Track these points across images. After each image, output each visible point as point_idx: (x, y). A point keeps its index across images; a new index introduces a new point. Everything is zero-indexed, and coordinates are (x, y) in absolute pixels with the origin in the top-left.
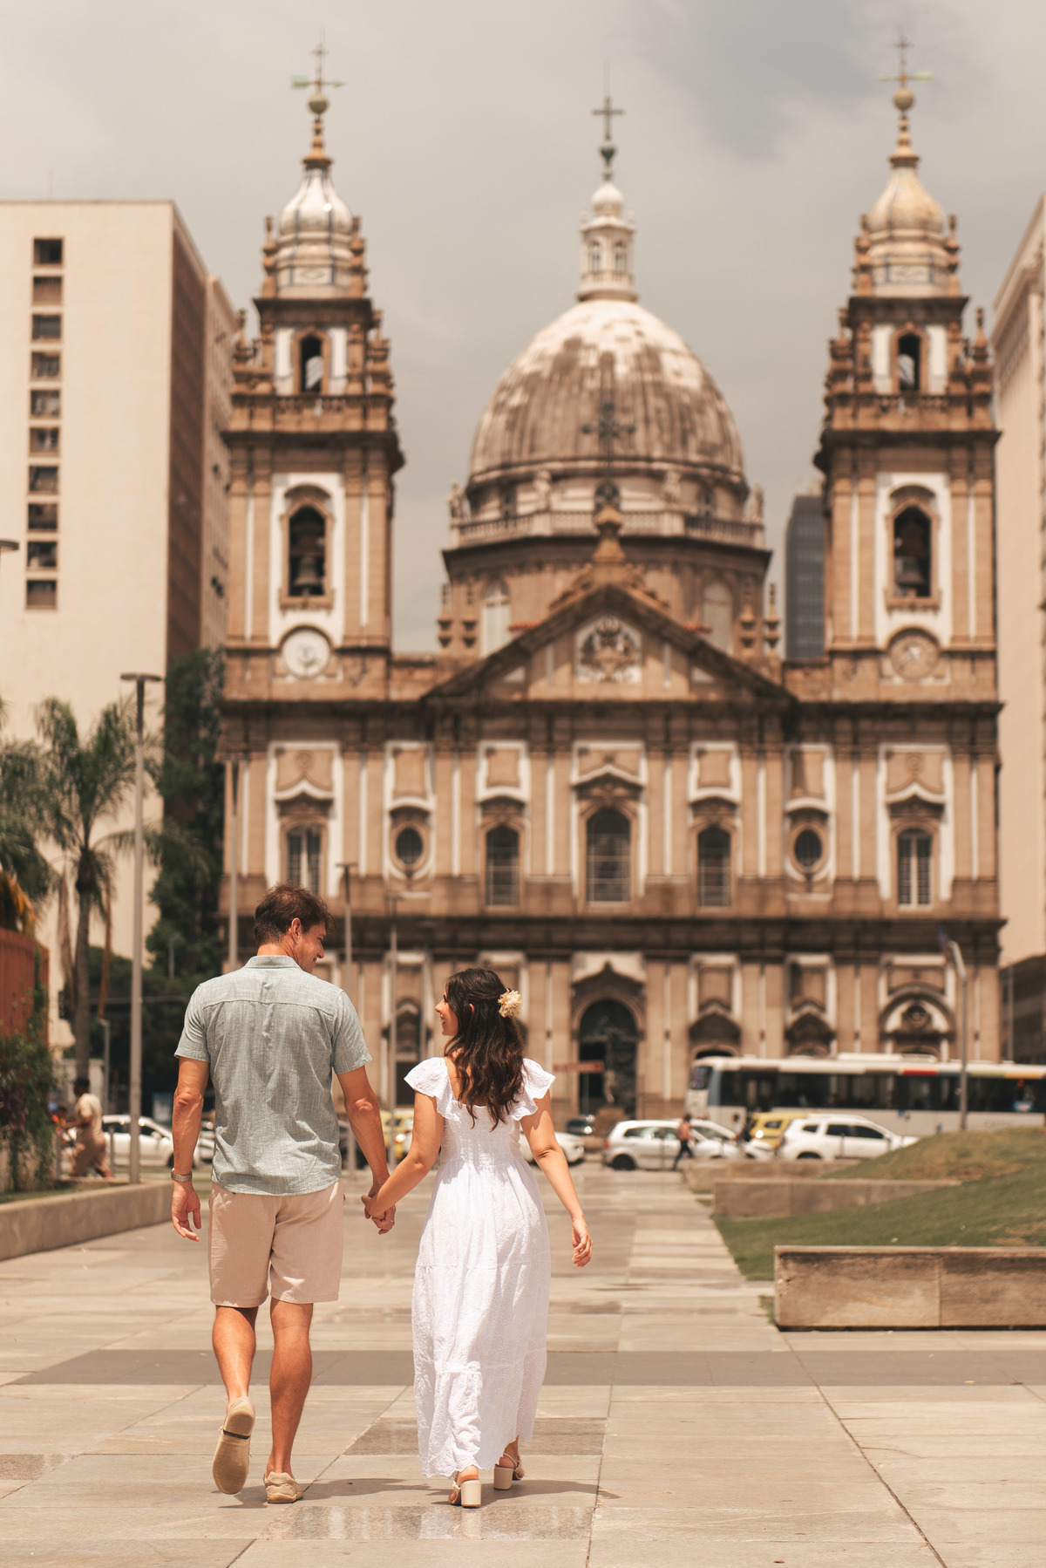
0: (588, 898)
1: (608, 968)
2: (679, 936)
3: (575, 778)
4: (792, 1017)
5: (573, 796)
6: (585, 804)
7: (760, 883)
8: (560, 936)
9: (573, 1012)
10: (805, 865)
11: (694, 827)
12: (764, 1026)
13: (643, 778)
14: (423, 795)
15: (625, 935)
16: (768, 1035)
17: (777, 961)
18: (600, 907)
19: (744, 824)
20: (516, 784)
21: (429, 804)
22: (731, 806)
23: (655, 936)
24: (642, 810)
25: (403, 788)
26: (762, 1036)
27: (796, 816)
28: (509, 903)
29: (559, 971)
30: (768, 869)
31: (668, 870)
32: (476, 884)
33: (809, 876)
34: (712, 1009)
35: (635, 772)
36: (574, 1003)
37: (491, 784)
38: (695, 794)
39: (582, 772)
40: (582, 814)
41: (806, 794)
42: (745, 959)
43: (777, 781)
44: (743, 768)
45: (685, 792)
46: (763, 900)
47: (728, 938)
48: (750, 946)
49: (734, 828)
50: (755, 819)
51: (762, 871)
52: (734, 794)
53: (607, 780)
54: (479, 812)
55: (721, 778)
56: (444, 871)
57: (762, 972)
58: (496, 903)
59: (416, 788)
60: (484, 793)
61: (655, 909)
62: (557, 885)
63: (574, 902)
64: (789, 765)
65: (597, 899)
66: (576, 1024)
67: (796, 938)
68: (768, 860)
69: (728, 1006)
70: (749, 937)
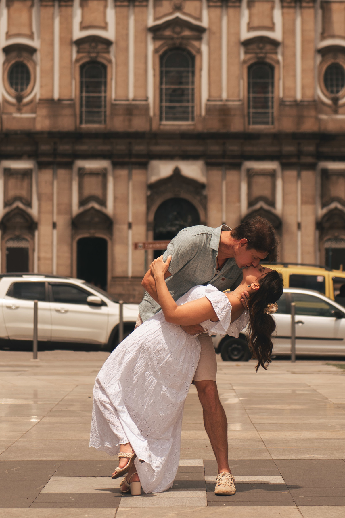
0: (161, 119)
1: (177, 171)
2: (234, 148)
3: (151, 23)
4: (321, 212)
5: (150, 36)
6: (159, 43)
7: (297, 104)
8: (139, 148)
9: (148, 208)
10: (332, 92)
11: (244, 62)
12: (299, 220)
13: (205, 23)
14: (31, 36)
15: (190, 148)
16: (303, 225)
17: (312, 167)
18: (170, 125)
19: (284, 60)
20: (105, 28)
21: (35, 43)
22: (275, 44)
23: (215, 148)
24: (204, 49)
25: (14, 31)
26: (299, 226)
27: (324, 52)
28: (99, 122)
29: (138, 176)
30: (303, 94)
31: (224, 96)
32: (72, 106)
33: (335, 101)
34: (258, 206)
35: (199, 19)
36: (150, 201)
37: (83, 27)
38: (246, 35)
39: (156, 19)
40: (156, 51)
41: (333, 36)
42: (285, 166)
43: (310, 25)
44: (283, 14)
45: (238, 34)
46: (300, 119)
47: (272, 149)
48: (289, 156)
49: (278, 62)
50: (294, 55)
51: (299, 97)
52: (277, 35)
53: (177, 22)
54: (75, 49)
55: (267, 23)
56: (46, 96)
57: (299, 176)
58: (87, 122)
59: (26, 31)
60: (78, 34)
61: (214, 125)
62: (136, 107)
63: (151, 120)
64: (320, 12)
65: (167, 119)
66: (151, 218)
67: (325, 149)
68: (303, 88)
69: (273, 204)
70: (289, 149)
